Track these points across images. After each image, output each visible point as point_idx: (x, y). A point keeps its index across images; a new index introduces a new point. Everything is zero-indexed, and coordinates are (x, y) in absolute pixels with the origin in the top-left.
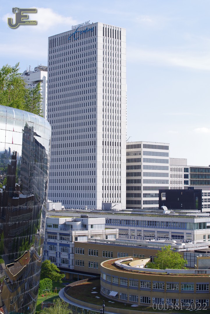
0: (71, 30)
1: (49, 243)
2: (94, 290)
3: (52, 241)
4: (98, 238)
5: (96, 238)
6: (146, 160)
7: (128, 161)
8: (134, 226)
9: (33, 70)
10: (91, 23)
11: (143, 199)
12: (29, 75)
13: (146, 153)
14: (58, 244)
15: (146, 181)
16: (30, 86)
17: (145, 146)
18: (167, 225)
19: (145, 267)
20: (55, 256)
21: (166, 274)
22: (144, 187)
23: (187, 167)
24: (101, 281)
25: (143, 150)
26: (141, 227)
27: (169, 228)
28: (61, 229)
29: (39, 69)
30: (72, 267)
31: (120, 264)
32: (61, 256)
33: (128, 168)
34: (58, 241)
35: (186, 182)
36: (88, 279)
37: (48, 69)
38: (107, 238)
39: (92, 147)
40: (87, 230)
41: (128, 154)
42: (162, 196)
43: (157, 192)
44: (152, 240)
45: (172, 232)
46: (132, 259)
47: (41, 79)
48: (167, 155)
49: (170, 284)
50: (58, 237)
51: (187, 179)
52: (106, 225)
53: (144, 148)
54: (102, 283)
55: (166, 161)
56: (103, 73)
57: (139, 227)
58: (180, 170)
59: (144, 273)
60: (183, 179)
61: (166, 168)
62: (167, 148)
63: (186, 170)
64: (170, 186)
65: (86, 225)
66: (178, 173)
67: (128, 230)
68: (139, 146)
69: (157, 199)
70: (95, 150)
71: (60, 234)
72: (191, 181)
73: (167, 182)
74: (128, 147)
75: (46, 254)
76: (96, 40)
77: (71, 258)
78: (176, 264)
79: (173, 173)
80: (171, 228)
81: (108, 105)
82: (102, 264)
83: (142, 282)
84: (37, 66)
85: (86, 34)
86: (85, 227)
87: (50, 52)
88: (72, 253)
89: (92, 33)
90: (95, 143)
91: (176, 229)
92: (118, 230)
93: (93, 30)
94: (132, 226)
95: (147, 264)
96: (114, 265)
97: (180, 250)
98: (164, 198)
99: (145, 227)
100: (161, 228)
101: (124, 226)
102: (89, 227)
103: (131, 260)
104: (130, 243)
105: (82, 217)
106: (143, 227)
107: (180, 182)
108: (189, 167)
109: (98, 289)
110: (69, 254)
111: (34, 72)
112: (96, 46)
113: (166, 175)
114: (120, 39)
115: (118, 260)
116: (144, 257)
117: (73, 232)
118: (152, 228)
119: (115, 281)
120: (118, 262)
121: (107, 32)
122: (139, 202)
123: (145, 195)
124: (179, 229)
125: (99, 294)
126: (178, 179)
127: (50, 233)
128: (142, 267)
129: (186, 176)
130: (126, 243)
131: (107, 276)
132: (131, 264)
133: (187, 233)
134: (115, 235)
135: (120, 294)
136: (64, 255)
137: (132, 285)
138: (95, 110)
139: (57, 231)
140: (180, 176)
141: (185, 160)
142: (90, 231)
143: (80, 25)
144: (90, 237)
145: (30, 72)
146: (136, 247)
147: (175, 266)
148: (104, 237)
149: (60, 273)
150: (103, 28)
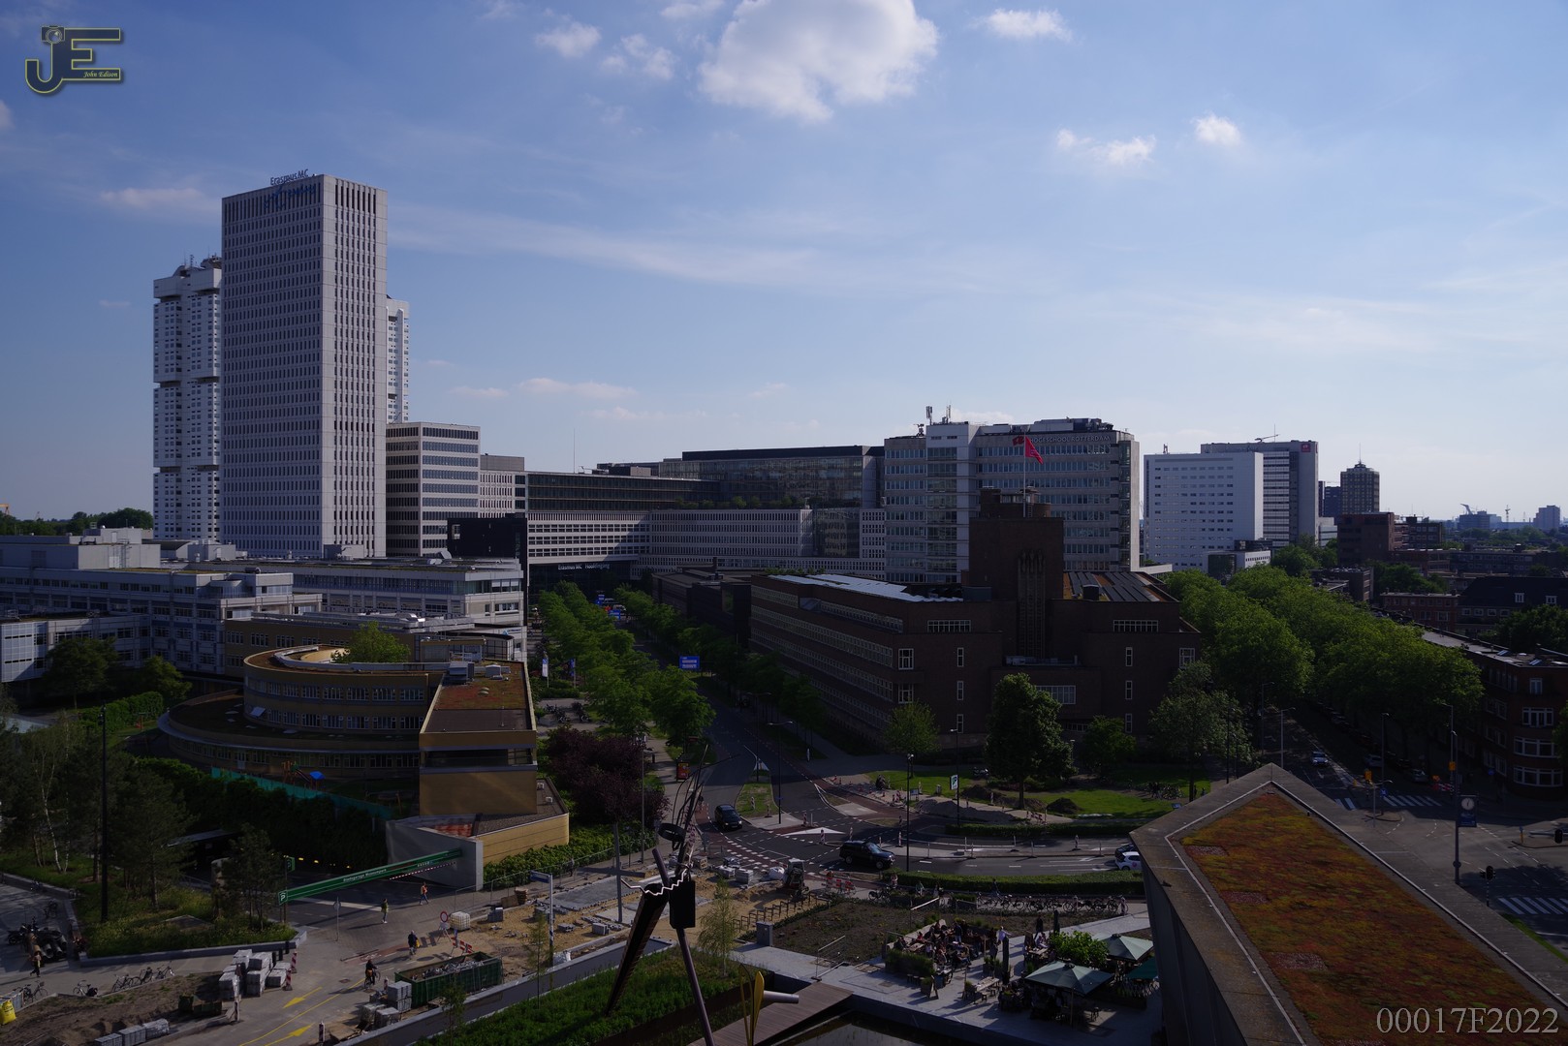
0: (270, 186)
1: (177, 625)
3: (183, 619)
4: (277, 612)
5: (270, 612)
6: (428, 460)
7: (389, 461)
8: (360, 589)
9: (197, 263)
10: (310, 176)
11: (423, 537)
12: (189, 276)
13: (427, 446)
14: (195, 626)
15: (428, 502)
16: (190, 299)
17: (428, 432)
18: (418, 585)
20: (188, 649)
22: (424, 513)
23: (521, 474)
24: (244, 691)
25: (424, 439)
26: (372, 590)
27: (421, 592)
28: (200, 596)
29: (210, 264)
30: (220, 671)
31: (284, 658)
32: (201, 650)
33: (389, 474)
34: (194, 620)
35: (520, 504)
37: (223, 266)
38: (296, 612)
39: (312, 433)
40: (254, 596)
41: (389, 447)
42: (453, 531)
43: (444, 523)
44: (373, 614)
45: (427, 600)
47: (215, 286)
48: (475, 449)
50: (195, 610)
51: (521, 498)
52: (294, 586)
53: (424, 435)
54: (245, 694)
55: (473, 462)
56: (336, 282)
57: (368, 589)
58: (505, 479)
60: (513, 498)
61: (473, 476)
62: (474, 435)
63: (520, 479)
64: (480, 511)
65: (251, 587)
66: (503, 485)
67: (348, 596)
68: (413, 431)
69: (444, 537)
70: (318, 440)
71: (199, 606)
72: (530, 501)
73: (473, 503)
74: (390, 433)
75: (172, 647)
76: (319, 212)
77: (219, 652)
79: (486, 485)
80: (425, 592)
81: (347, 349)
82: (246, 661)
83: (304, 687)
84: (206, 257)
85: (300, 198)
86: (249, 590)
87: (226, 231)
88: (221, 642)
89: (313, 196)
90: (318, 425)
91: (434, 592)
92: (320, 596)
93: (315, 192)
94: (357, 589)
96: (273, 660)
97: (411, 631)
98: (457, 536)
99: (380, 590)
100: (408, 591)
101: (341, 588)
102: (259, 590)
103: (315, 651)
104: (330, 620)
105: (248, 571)
106: (376, 590)
107: (507, 504)
108: (525, 474)
109: (242, 706)
110: (215, 646)
111: (200, 270)
112: (319, 225)
113: (473, 489)
114: (374, 212)
115: (287, 650)
116: (339, 646)
117: (223, 602)
118: (392, 591)
119: (262, 687)
120: (281, 654)
121: (344, 195)
122: (415, 544)
123: (427, 530)
124: (438, 593)
125: (240, 715)
126: (503, 498)
127: (180, 604)
129: (520, 492)
130: (319, 619)
131: (251, 680)
132: (306, 656)
133: (452, 601)
134: (315, 605)
135: (269, 712)
136: (206, 648)
138: (319, 357)
139: (193, 599)
140: (506, 492)
141: (522, 460)
142: (260, 599)
143: (288, 178)
144: (259, 611)
145: (192, 269)
146: (338, 626)
147: (385, 658)
148: (291, 611)
149: (184, 680)
150: (337, 186)
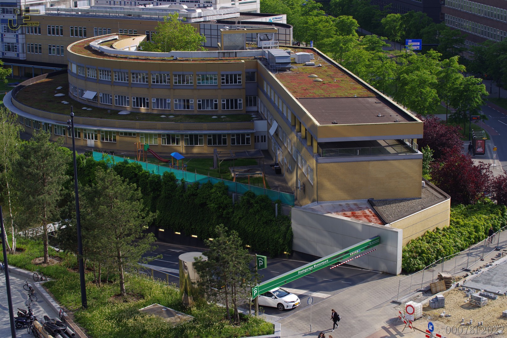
2: (59, 91)
4: (62, 6)
5: (59, 7)
19: (139, 48)
21: (172, 58)
24: (70, 76)
30: (22, 57)
31: (98, 46)
32: (5, 40)
36: (47, 74)
38: (76, 6)
44: (148, 6)
46: (117, 37)
49: (179, 76)
54: (71, 79)
59: (137, 59)
77: (20, 41)
78: (187, 43)
82: (69, 49)
83: (133, 74)
88: (22, 33)
95: (141, 44)
96: (89, 48)
97: (193, 21)
103: (116, 39)
104: (113, 12)
109: (66, 89)
110: (17, 36)
115: (94, 39)
116: (136, 34)
119: (91, 74)
120: (95, 44)
125: (67, 97)
128: (133, 49)
130: (106, 12)
131: (78, 66)
132: (115, 45)
134: (90, 0)
135: (101, 95)
136: (10, 38)
137: (119, 80)
144: (48, 6)
147: (186, 45)
148: (72, 4)
149: (5, 67)
